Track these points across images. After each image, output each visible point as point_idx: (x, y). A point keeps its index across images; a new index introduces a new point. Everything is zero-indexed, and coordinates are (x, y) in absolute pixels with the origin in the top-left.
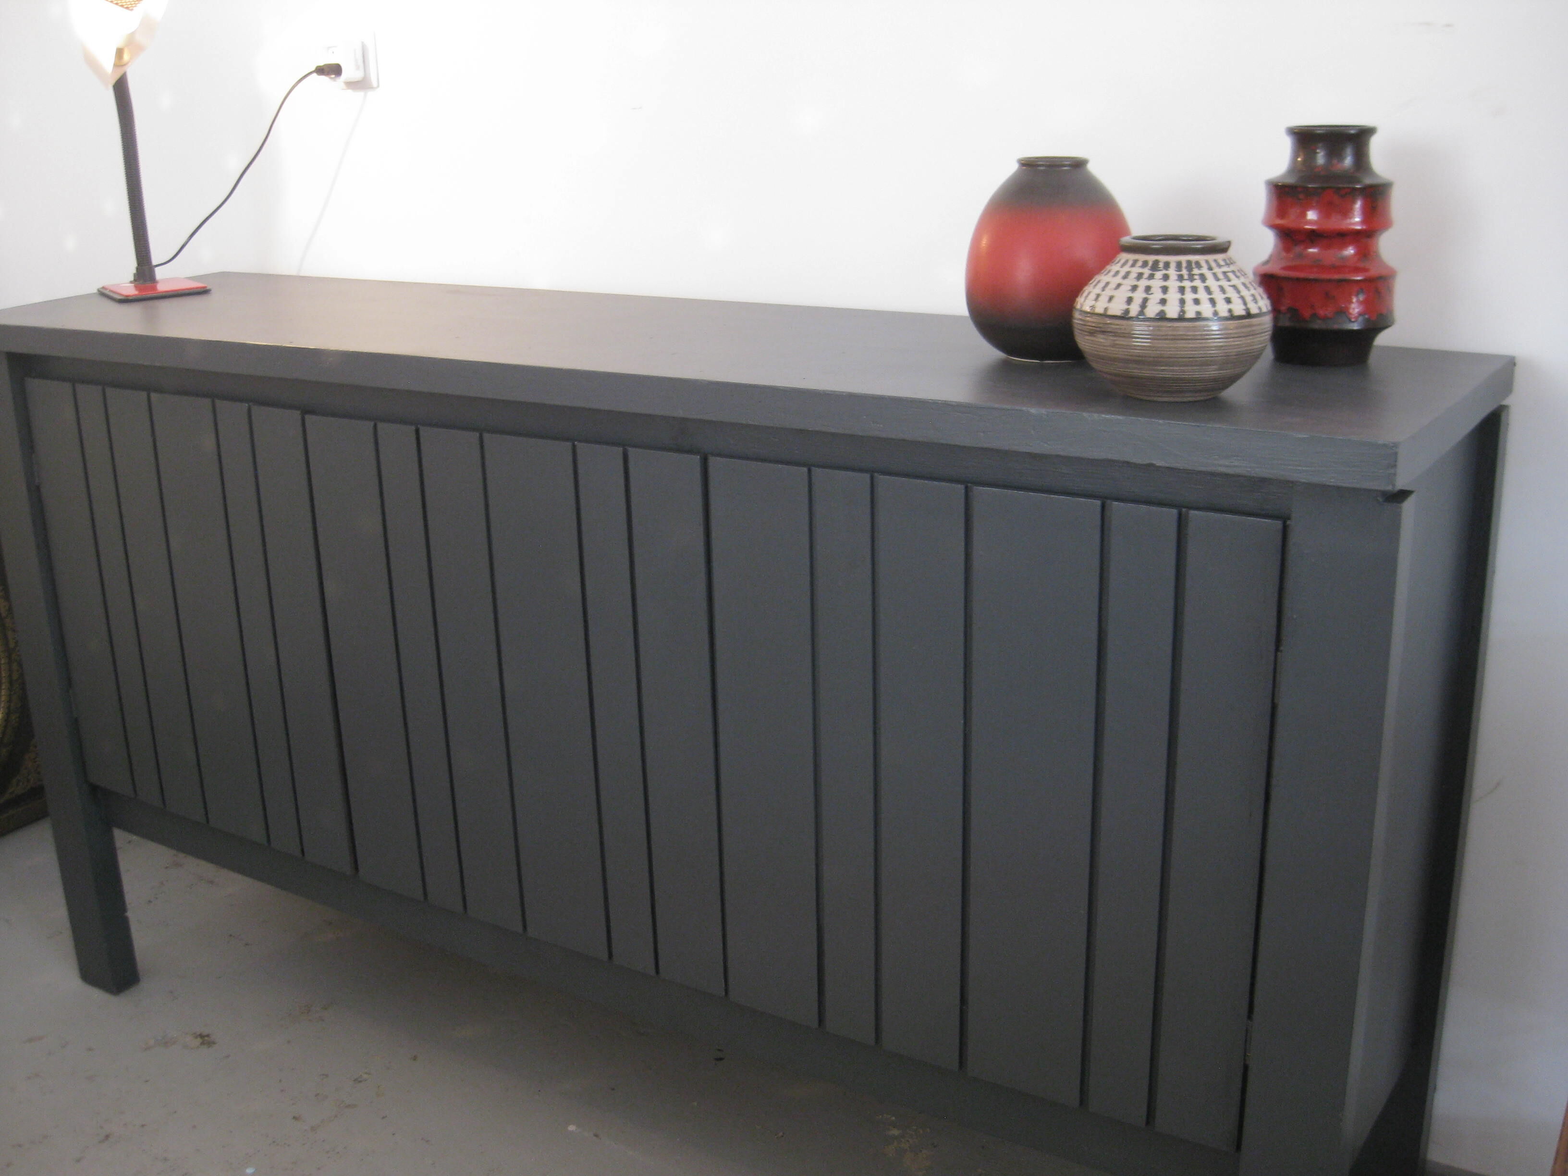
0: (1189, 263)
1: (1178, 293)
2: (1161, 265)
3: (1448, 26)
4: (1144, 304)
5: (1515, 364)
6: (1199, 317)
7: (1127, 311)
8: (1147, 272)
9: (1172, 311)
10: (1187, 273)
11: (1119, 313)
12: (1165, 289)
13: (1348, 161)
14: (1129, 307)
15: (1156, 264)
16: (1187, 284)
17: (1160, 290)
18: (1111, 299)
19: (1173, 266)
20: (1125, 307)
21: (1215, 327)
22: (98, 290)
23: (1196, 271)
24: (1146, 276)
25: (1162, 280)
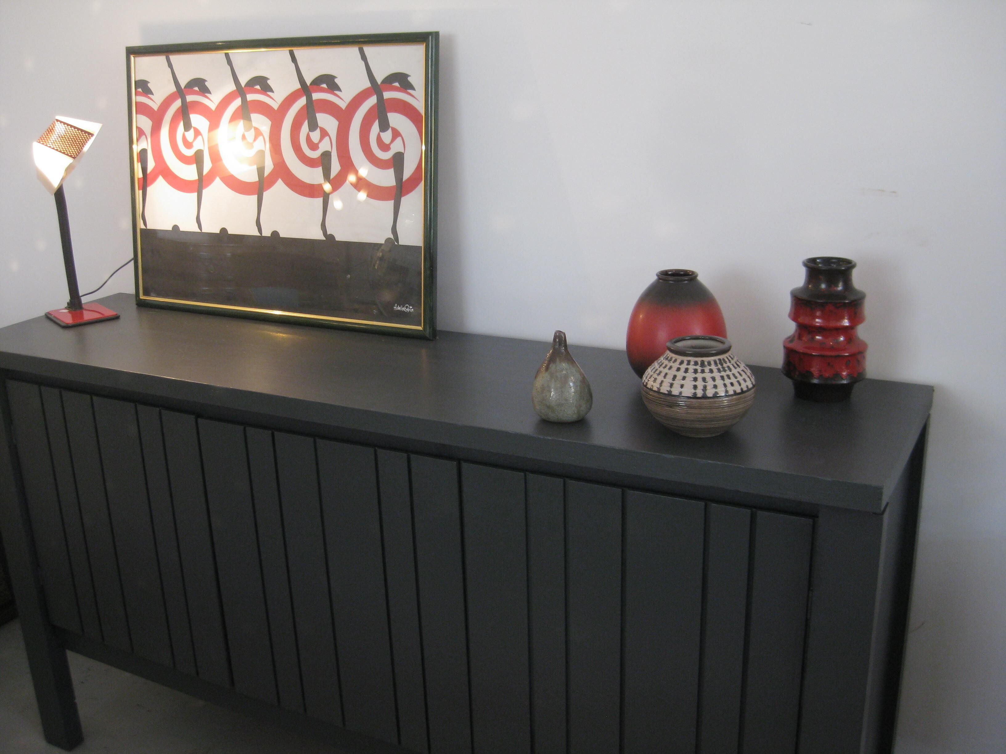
0: (720, 360)
1: (721, 380)
2: (706, 363)
3: (894, 192)
4: (705, 388)
5: (933, 391)
6: (715, 396)
7: (695, 394)
8: (699, 368)
9: (700, 393)
10: (721, 366)
11: (690, 395)
12: (714, 379)
13: (840, 288)
14: (696, 391)
15: (703, 364)
16: (723, 374)
17: (711, 379)
18: (682, 386)
19: (712, 363)
20: (693, 391)
21: (726, 401)
22: (46, 315)
23: (725, 365)
24: (699, 371)
25: (710, 373)
